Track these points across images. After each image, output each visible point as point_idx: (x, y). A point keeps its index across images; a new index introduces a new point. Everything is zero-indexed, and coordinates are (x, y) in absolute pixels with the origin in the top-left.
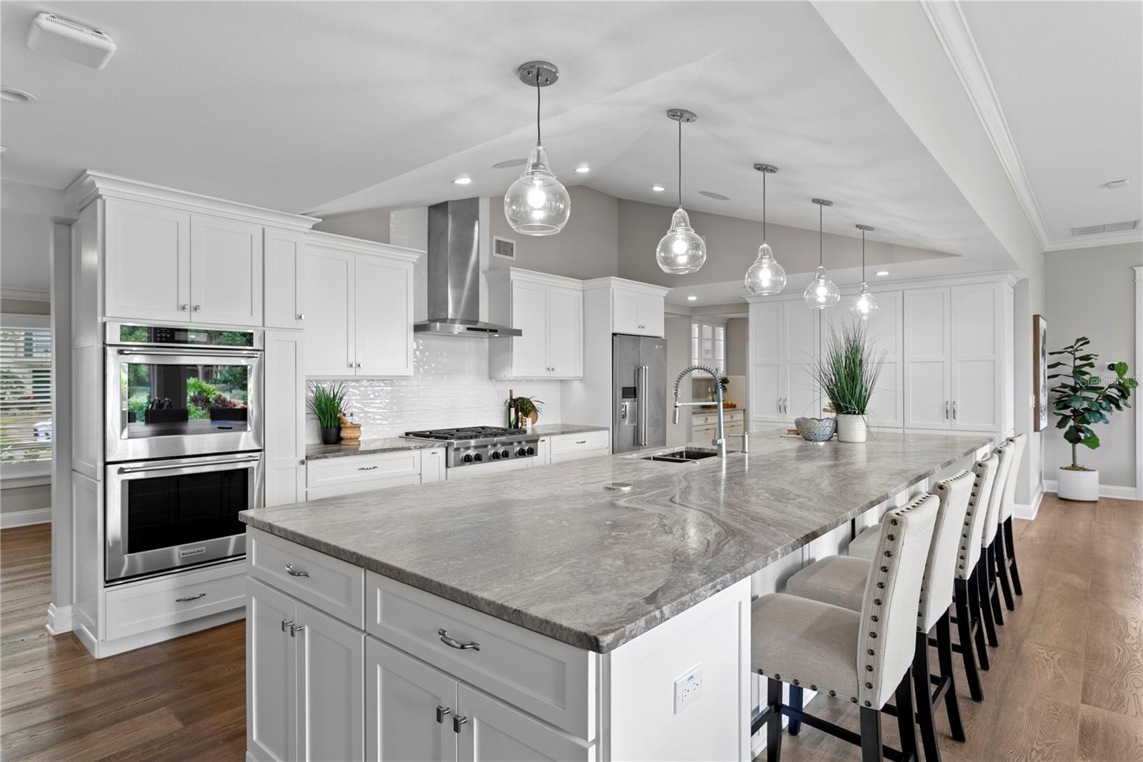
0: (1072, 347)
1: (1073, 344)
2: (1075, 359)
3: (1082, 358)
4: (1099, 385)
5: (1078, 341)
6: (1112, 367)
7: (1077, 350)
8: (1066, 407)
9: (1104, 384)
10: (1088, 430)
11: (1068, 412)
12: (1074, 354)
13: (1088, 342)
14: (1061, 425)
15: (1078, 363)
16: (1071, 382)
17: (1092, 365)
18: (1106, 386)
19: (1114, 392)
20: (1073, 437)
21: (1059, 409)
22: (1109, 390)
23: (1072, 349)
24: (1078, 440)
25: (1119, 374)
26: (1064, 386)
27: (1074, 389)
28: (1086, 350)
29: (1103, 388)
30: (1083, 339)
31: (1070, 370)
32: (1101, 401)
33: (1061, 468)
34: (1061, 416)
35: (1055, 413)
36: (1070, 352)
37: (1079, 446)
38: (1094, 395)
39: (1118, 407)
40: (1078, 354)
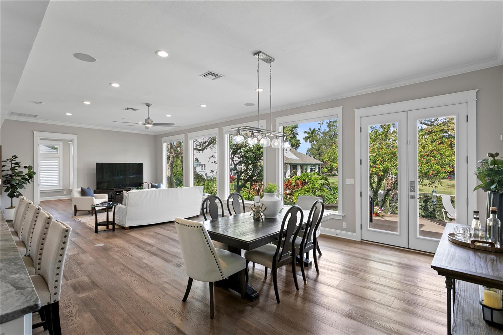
0: (10, 159)
1: (11, 158)
2: (12, 164)
3: (15, 164)
4: (22, 174)
5: (13, 157)
6: (25, 167)
7: (12, 160)
8: (8, 183)
9: (24, 174)
10: (18, 192)
11: (9, 185)
12: (11, 162)
13: (17, 158)
14: (6, 191)
15: (13, 165)
16: (10, 173)
17: (19, 167)
18: (25, 175)
19: (27, 177)
20: (11, 196)
21: (5, 184)
22: (25, 176)
23: (11, 160)
24: (14, 196)
25: (29, 170)
26: (7, 175)
27: (11, 176)
28: (17, 160)
29: (23, 175)
30: (15, 156)
31: (9, 168)
32: (23, 180)
33: (6, 208)
34: (6, 188)
35: (3, 186)
36: (10, 161)
37: (14, 199)
38: (20, 178)
39: (29, 182)
40: (13, 162)
